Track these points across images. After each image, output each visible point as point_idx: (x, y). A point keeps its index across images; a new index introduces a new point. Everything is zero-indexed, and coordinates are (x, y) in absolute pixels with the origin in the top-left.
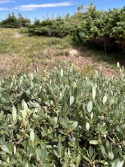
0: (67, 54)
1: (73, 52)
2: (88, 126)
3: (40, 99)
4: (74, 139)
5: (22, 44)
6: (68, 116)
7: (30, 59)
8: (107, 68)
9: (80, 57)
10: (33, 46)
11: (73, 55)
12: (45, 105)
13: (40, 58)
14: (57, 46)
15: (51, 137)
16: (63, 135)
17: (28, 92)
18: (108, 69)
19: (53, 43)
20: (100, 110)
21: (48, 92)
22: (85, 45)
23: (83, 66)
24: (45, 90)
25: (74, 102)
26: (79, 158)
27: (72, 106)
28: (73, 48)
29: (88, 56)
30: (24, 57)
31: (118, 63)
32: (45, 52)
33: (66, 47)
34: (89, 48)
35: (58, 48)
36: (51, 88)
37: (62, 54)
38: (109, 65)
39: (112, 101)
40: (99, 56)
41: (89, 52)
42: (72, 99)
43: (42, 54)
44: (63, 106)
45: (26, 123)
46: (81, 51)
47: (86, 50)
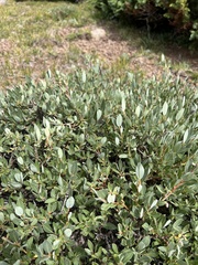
0: (88, 37)
2: (117, 141)
3: (60, 115)
4: (103, 154)
5: (9, 18)
6: (96, 132)
8: (150, 59)
9: (110, 41)
10: (29, 23)
11: (97, 39)
12: (67, 121)
13: (44, 47)
14: (71, 21)
15: (79, 155)
16: (91, 152)
17: (44, 107)
18: (153, 61)
19: (64, 16)
21: (70, 106)
22: (117, 18)
23: (113, 58)
24: (65, 104)
25: (102, 116)
26: (108, 169)
27: (100, 121)
28: (98, 25)
29: (122, 39)
31: (163, 56)
32: (51, 33)
34: (124, 25)
35: (71, 26)
36: (72, 101)
37: (80, 37)
38: (154, 54)
40: (139, 40)
41: (123, 32)
42: (99, 113)
43: (46, 38)
44: (89, 122)
45: (50, 142)
46: (111, 29)
47: (119, 27)
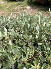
0: (26, 9)
1: (28, 7)
2: (37, 37)
3: (14, 28)
4: (31, 43)
5: (5, 6)
7: (9, 13)
8: (44, 13)
9: (32, 10)
10: (10, 7)
11: (28, 9)
13: (13, 12)
14: (21, 5)
15: (20, 43)
16: (26, 42)
18: (45, 14)
19: (19, 4)
20: (43, 29)
23: (33, 14)
25: (30, 27)
26: (33, 51)
29: (35, 9)
30: (6, 12)
32: (16, 9)
33: (25, 6)
34: (36, 5)
35: (21, 7)
37: (23, 9)
38: (45, 12)
39: (48, 25)
40: (40, 8)
41: (35, 7)
43: (14, 10)
46: (32, 7)
47: (34, 6)
